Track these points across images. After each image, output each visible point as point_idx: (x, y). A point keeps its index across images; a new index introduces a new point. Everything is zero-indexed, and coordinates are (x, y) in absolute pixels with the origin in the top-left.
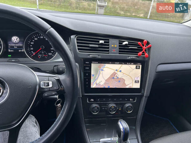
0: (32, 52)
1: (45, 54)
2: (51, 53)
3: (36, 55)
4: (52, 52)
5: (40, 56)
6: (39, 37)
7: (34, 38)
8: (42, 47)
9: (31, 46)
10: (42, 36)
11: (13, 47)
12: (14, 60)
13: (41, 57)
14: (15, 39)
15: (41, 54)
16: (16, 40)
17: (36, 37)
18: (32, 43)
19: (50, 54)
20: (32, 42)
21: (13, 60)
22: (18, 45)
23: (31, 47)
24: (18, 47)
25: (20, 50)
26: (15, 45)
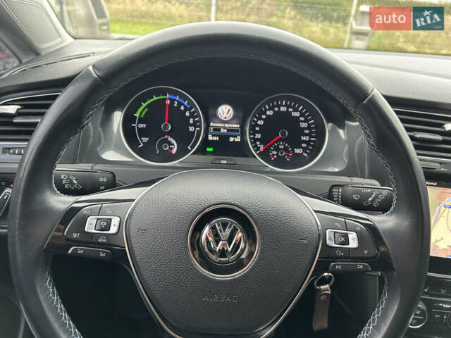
0: (258, 143)
1: (286, 149)
2: (301, 147)
3: (267, 151)
4: (304, 145)
5: (273, 155)
6: (276, 109)
7: (266, 110)
8: (283, 134)
9: (257, 129)
10: (284, 106)
11: (218, 129)
12: (225, 162)
13: (275, 156)
14: (225, 111)
15: (277, 149)
16: (225, 115)
17: (271, 109)
18: (259, 122)
19: (298, 151)
20: (261, 119)
21: (222, 162)
22: (230, 126)
23: (258, 132)
24: (229, 130)
25: (232, 136)
26: (223, 125)
